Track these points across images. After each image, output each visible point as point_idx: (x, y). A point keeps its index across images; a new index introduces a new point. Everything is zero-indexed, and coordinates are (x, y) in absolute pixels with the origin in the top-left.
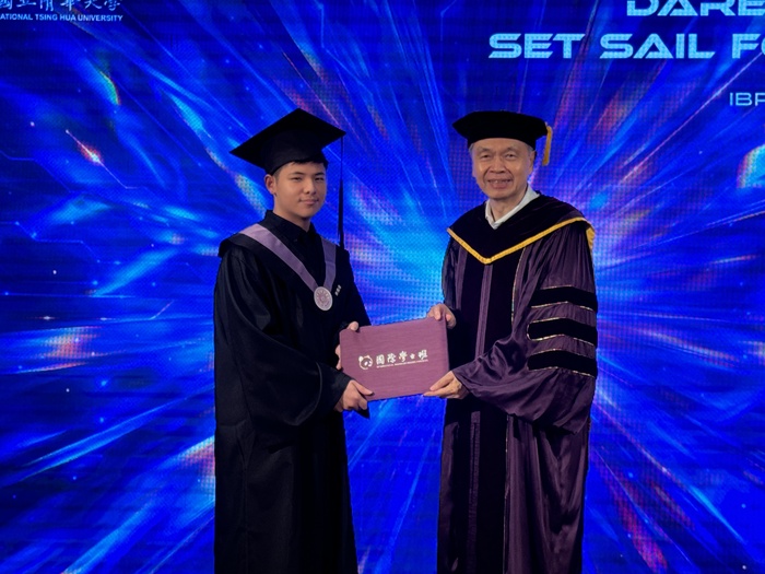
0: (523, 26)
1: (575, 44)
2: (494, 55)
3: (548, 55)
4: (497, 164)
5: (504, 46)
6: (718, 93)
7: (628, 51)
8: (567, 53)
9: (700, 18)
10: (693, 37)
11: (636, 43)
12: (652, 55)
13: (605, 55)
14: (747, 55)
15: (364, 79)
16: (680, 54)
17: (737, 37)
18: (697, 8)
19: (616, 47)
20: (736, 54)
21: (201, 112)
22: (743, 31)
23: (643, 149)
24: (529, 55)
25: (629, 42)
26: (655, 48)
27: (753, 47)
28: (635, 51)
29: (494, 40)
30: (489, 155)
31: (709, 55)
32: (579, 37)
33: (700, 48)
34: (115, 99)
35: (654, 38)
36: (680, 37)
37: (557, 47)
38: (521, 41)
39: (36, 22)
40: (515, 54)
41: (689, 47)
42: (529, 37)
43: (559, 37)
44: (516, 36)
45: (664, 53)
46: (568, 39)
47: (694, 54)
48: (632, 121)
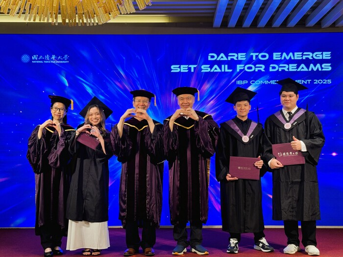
0: (180, 63)
1: (195, 68)
2: (172, 71)
3: (187, 71)
4: (185, 101)
5: (175, 68)
6: (233, 81)
7: (209, 70)
8: (192, 71)
9: (228, 60)
10: (226, 66)
11: (211, 67)
12: (215, 71)
13: (203, 71)
14: (241, 70)
15: (137, 78)
16: (223, 71)
17: (238, 66)
18: (227, 58)
19: (205, 68)
20: (238, 70)
21: (91, 88)
22: (240, 64)
23: (214, 96)
24: (182, 71)
25: (209, 67)
26: (216, 69)
27: (243, 68)
28: (211, 69)
29: (172, 67)
30: (183, 99)
31: (231, 71)
32: (195, 66)
33: (228, 69)
34: (67, 84)
35: (216, 66)
36: (223, 66)
37: (189, 69)
38: (180, 67)
39: (44, 63)
40: (178, 71)
41: (225, 68)
42: (182, 66)
43: (190, 66)
44: (178, 66)
45: (219, 70)
46: (192, 67)
47: (227, 70)
48: (210, 89)
